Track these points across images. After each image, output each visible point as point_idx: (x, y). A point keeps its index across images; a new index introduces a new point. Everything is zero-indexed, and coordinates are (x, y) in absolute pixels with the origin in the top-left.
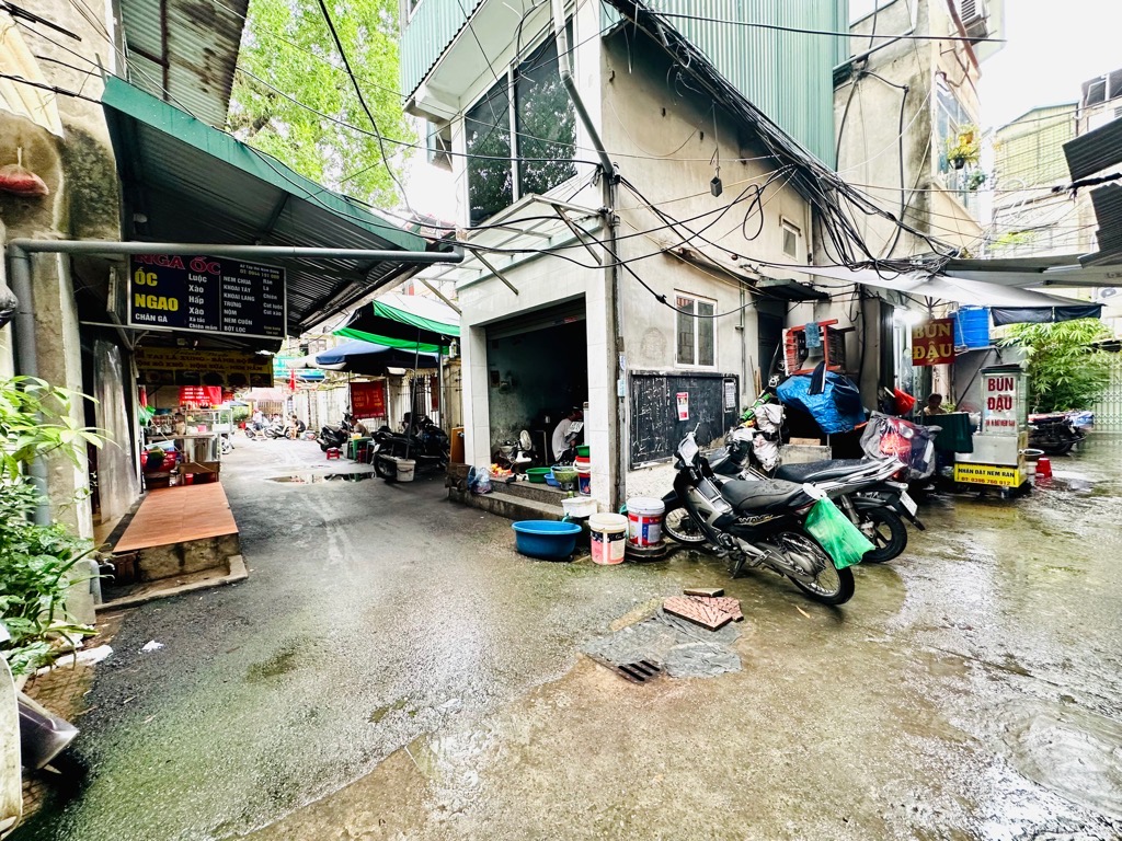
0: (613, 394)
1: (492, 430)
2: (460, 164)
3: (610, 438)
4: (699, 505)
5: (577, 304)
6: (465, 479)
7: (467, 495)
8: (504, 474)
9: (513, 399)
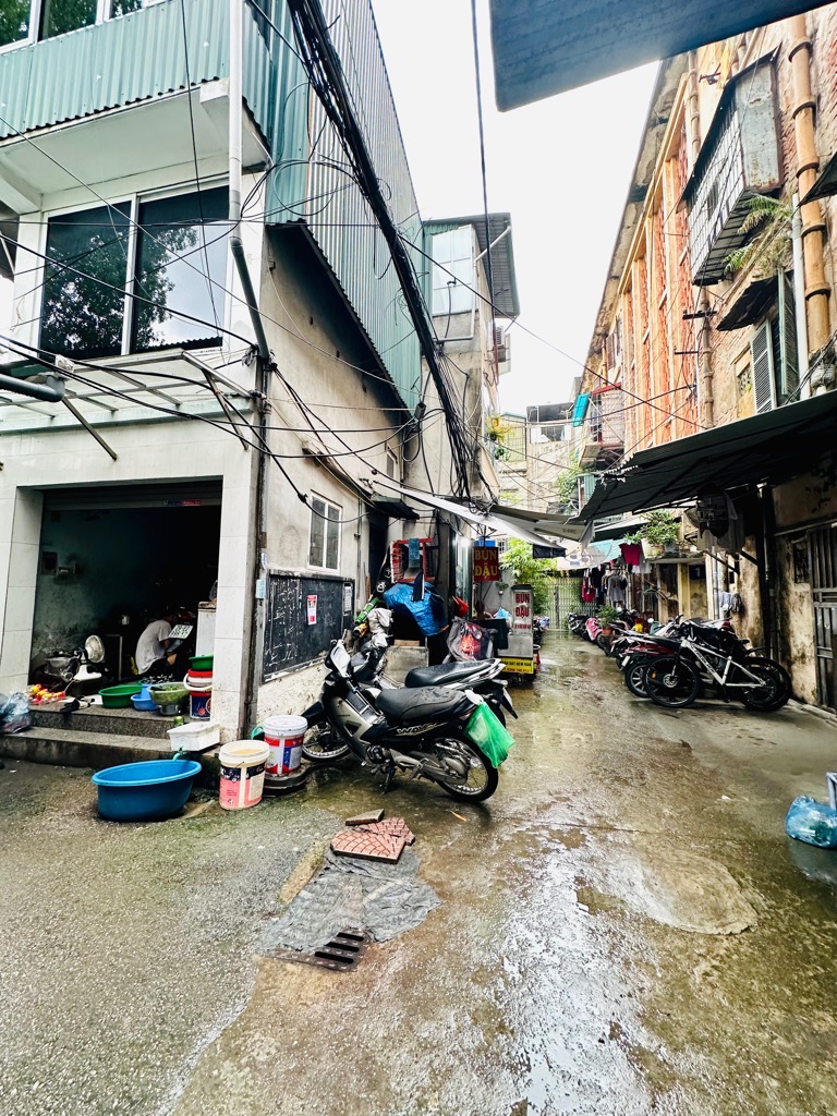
0: (250, 596)
1: (35, 636)
3: (244, 647)
4: (347, 718)
5: (213, 486)
8: (54, 701)
9: (75, 593)
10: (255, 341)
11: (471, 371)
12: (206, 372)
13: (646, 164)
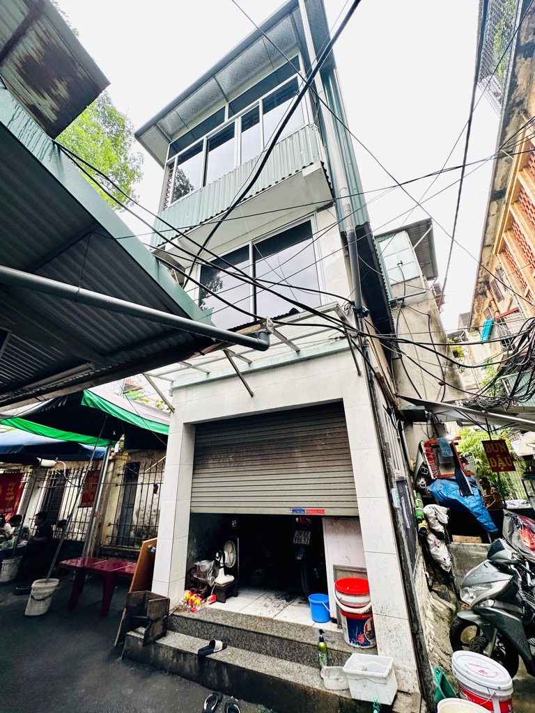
0: (389, 505)
13: (501, 178)
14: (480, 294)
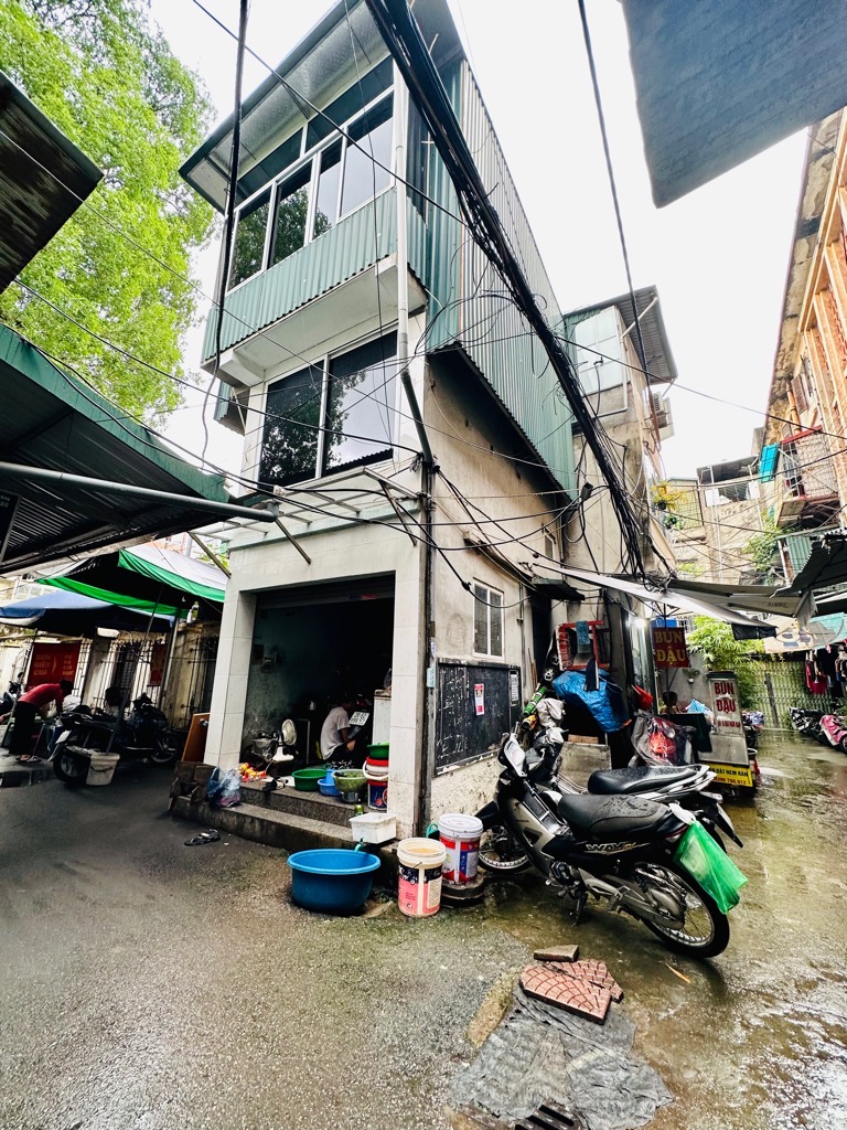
0: (421, 684)
1: (246, 718)
2: (255, 421)
3: (417, 737)
4: (525, 825)
5: (386, 581)
6: (203, 785)
7: (204, 809)
8: (258, 779)
9: (275, 680)
10: (420, 449)
11: (628, 442)
12: (382, 483)
14: (777, 398)
